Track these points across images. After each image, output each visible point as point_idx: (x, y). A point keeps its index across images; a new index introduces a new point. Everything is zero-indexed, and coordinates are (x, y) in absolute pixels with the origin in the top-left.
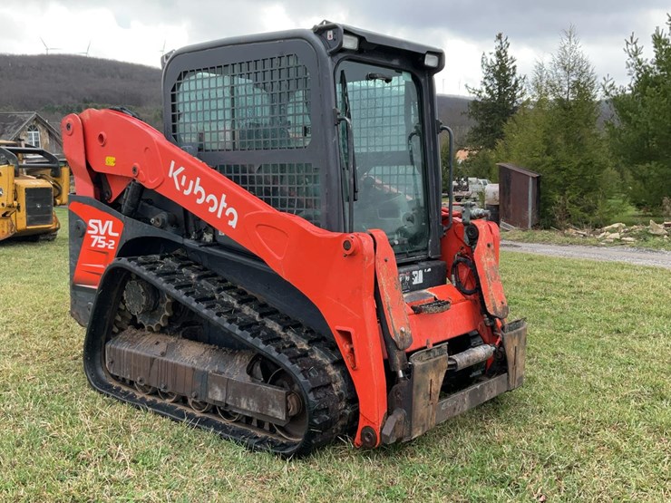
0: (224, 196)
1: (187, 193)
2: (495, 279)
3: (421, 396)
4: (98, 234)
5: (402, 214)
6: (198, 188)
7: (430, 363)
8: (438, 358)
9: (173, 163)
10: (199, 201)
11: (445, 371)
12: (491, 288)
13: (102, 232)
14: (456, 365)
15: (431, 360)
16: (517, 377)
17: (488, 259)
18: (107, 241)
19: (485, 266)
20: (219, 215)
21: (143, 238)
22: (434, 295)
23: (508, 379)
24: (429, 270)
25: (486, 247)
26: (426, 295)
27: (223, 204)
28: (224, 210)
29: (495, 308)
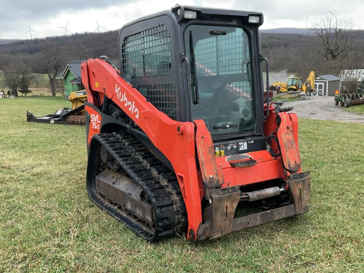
0: (134, 102)
1: (121, 100)
2: (291, 148)
3: (219, 214)
4: (94, 122)
5: (241, 110)
6: (125, 98)
7: (225, 196)
8: (232, 194)
9: (116, 85)
10: (126, 105)
11: (238, 201)
12: (287, 153)
13: (95, 121)
14: (249, 198)
15: (226, 195)
16: (303, 207)
17: (287, 136)
18: (96, 125)
19: (284, 140)
20: (132, 113)
21: (109, 123)
22: (250, 156)
23: (295, 207)
24: (252, 142)
25: (286, 129)
26: (245, 156)
27: (134, 107)
28: (134, 109)
29: (289, 166)
